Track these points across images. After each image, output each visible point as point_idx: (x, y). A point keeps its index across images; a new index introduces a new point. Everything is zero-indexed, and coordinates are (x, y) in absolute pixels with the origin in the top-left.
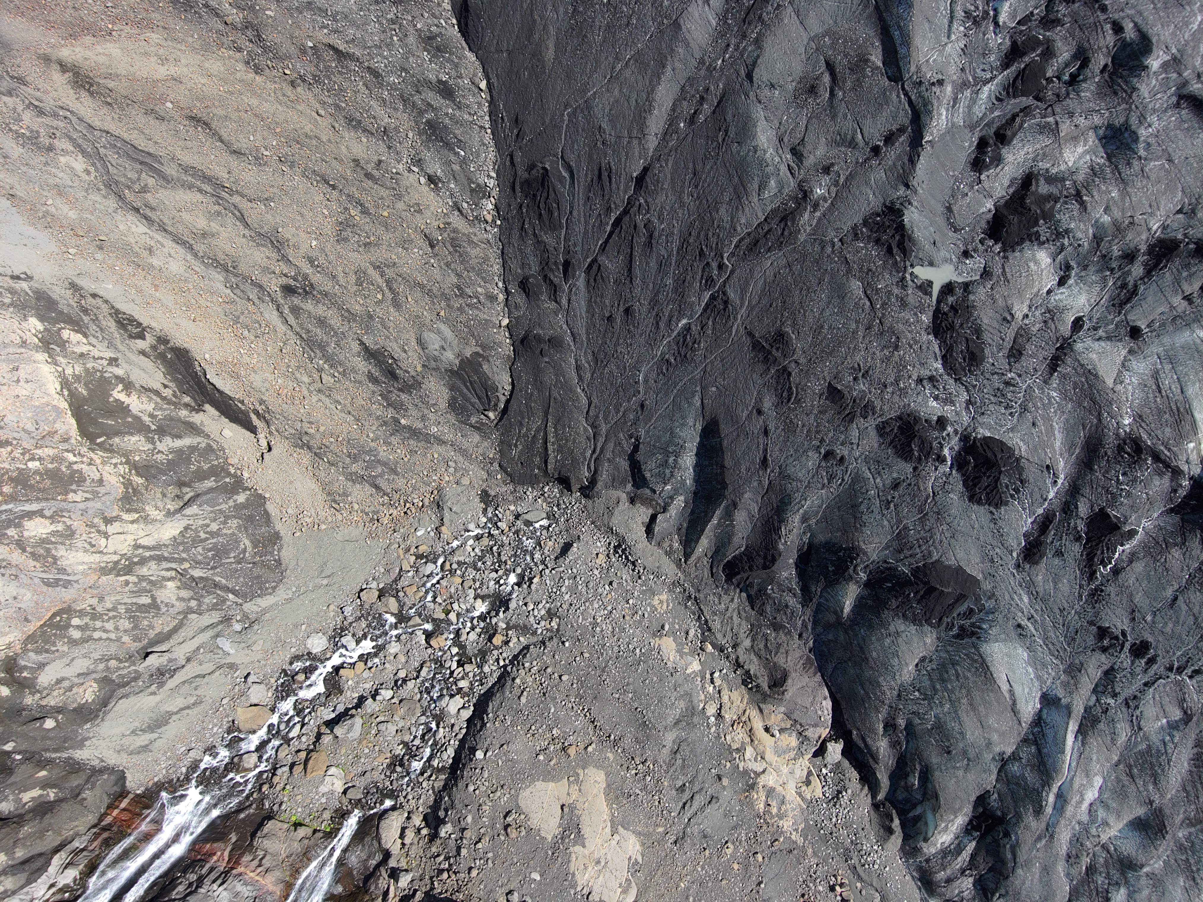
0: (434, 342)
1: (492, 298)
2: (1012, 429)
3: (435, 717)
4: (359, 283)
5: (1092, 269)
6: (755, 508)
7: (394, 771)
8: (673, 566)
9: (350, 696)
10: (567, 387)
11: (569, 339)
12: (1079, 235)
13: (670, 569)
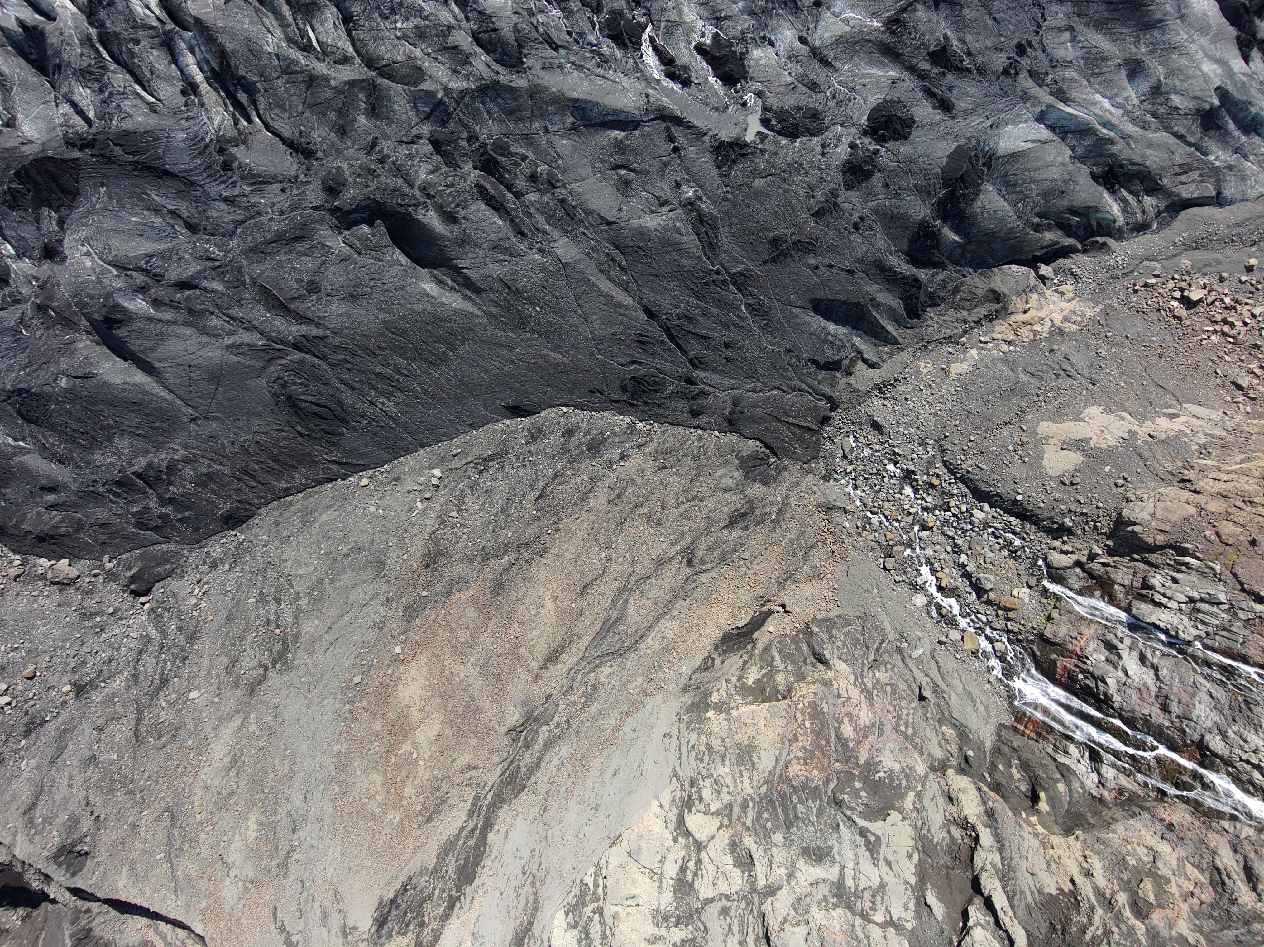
0: (727, 482)
1: (700, 438)
2: (865, 101)
3: (985, 528)
4: (688, 518)
5: (768, 22)
6: (876, 287)
7: (1020, 557)
8: (901, 354)
9: (961, 584)
10: (766, 401)
11: (734, 392)
12: (746, 25)
13: (904, 356)
